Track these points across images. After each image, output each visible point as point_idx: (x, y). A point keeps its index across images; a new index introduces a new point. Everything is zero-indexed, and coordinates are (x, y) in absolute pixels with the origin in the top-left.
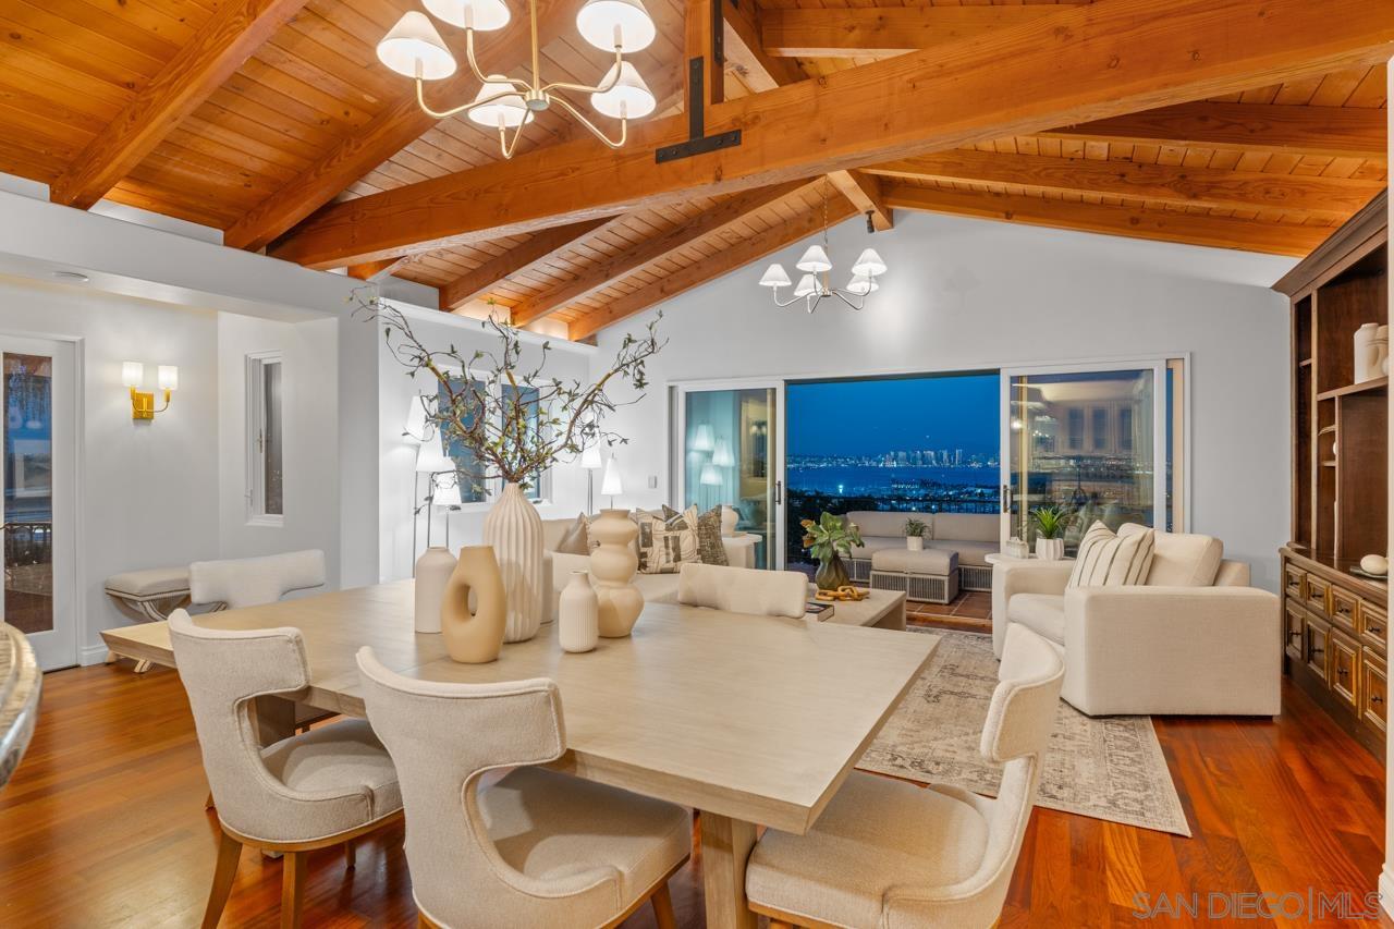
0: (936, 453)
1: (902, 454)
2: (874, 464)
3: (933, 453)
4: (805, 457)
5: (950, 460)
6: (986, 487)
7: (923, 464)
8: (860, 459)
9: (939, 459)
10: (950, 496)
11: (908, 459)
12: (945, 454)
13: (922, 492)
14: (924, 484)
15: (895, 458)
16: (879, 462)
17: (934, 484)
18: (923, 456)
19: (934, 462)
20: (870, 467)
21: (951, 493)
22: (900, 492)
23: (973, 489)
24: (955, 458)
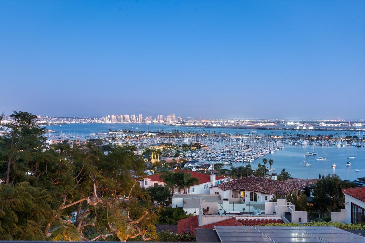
0: (130, 117)
1: (114, 117)
2: (100, 122)
3: (128, 116)
4: (63, 118)
5: (136, 120)
6: (153, 132)
7: (124, 121)
8: (93, 119)
9: (132, 119)
10: (137, 137)
11: (117, 119)
12: (134, 116)
13: (124, 135)
14: (125, 132)
15: (110, 119)
16: (103, 120)
17: (130, 131)
18: (124, 117)
19: (129, 121)
20: (98, 123)
22: (113, 136)
23: (147, 133)
24: (139, 119)
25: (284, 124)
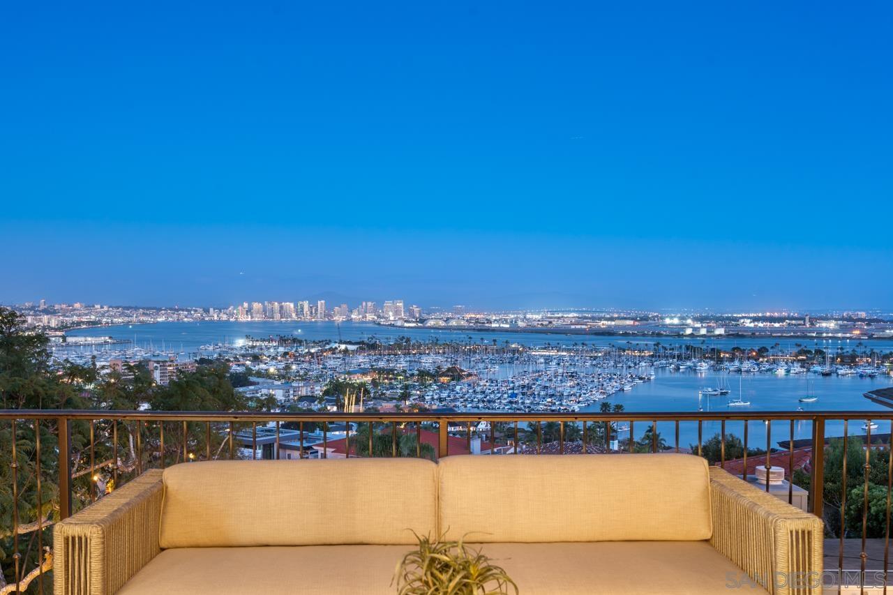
0: (296, 306)
1: (257, 306)
2: (224, 317)
3: (292, 305)
4: (136, 308)
5: (311, 313)
6: (350, 343)
7: (282, 317)
8: (207, 311)
9: (300, 312)
10: (312, 354)
11: (265, 311)
12: (306, 305)
13: (281, 350)
14: (283, 341)
15: (249, 311)
16: (232, 315)
17: (294, 340)
18: (281, 307)
19: (294, 315)
20: (220, 321)
21: (313, 351)
22: (256, 351)
23: (337, 345)
24: (316, 310)
25: (657, 321)
